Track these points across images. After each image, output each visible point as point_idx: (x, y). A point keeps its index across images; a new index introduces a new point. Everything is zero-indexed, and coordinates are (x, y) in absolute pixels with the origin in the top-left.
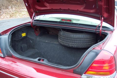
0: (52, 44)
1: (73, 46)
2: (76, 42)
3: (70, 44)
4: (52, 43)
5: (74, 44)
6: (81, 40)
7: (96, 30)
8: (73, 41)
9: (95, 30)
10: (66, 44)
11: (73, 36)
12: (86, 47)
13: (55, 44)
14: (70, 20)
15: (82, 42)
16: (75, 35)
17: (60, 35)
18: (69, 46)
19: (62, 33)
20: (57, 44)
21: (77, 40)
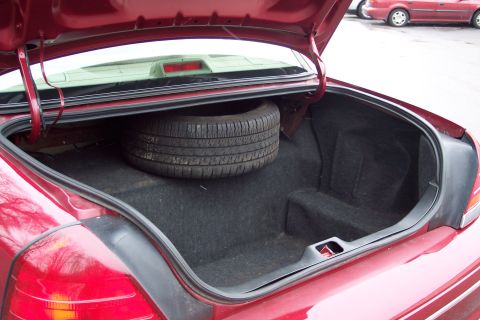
1: (255, 163)
3: (245, 160)
10: (227, 169)
14: (200, 65)
17: (187, 138)
19: (199, 127)
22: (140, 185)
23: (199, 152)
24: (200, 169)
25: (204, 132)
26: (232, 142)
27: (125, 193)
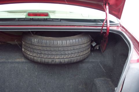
0: (12, 63)
1: (62, 60)
2: (66, 53)
3: (55, 58)
4: (10, 61)
5: (64, 57)
6: (75, 48)
7: (103, 27)
8: (62, 53)
9: (101, 28)
10: (47, 60)
11: (61, 43)
12: (83, 59)
13: (18, 63)
15: (77, 52)
16: (65, 41)
17: (31, 44)
18: (53, 63)
19: (35, 40)
20: (23, 62)
21: (69, 48)
22: (18, 60)
23: (35, 51)
24: (36, 58)
25: (37, 43)
26: (48, 49)
27: (10, 62)
